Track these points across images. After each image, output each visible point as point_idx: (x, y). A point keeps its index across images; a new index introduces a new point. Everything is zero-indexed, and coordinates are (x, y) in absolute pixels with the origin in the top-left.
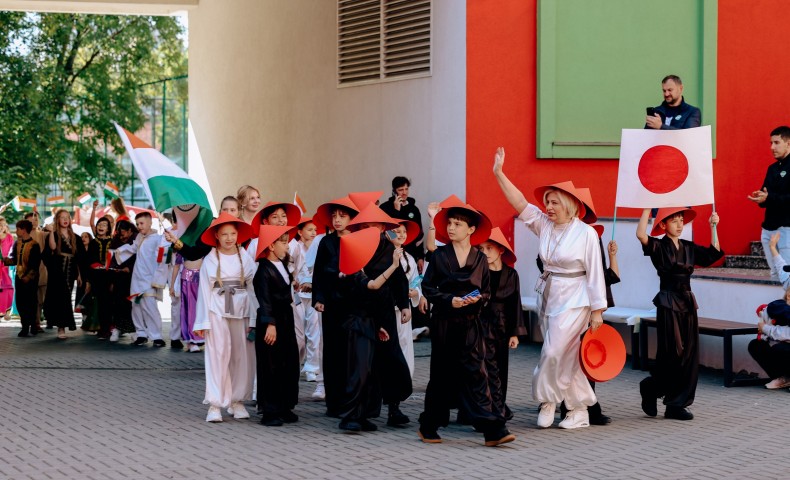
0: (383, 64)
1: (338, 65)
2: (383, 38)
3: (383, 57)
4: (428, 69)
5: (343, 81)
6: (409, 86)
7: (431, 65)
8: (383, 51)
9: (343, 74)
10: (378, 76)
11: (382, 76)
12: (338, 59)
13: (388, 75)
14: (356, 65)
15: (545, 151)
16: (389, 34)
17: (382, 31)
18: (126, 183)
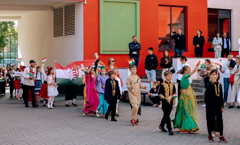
0: (64, 33)
1: (53, 33)
2: (64, 27)
3: (64, 31)
4: (74, 34)
5: (54, 37)
6: (70, 37)
7: (75, 33)
8: (64, 30)
9: (54, 35)
11: (64, 35)
12: (53, 31)
13: (65, 35)
14: (58, 33)
15: (101, 53)
17: (64, 25)
18: (2, 59)
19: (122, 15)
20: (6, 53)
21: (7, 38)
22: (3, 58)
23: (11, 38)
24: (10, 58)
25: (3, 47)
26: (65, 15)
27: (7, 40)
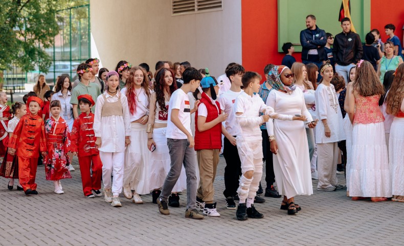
0: (196, 4)
1: (172, 4)
4: (221, 6)
5: (175, 12)
7: (222, 4)
9: (175, 9)
10: (194, 10)
12: (172, 1)
13: (199, 9)
18: (51, 63)
20: (58, 48)
21: (62, 15)
22: (54, 60)
23: (72, 13)
24: (71, 60)
25: (54, 35)
27: (61, 19)
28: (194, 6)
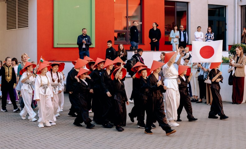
1: (6, 25)
2: (17, 19)
3: (17, 24)
4: (28, 26)
5: (8, 29)
6: (23, 30)
7: (29, 25)
8: (17, 22)
9: (8, 28)
10: (16, 28)
11: (17, 28)
12: (6, 24)
13: (18, 28)
14: (11, 25)
15: (55, 46)
16: (18, 18)
19: (77, 7)
26: (19, 7)
28: (16, 26)
